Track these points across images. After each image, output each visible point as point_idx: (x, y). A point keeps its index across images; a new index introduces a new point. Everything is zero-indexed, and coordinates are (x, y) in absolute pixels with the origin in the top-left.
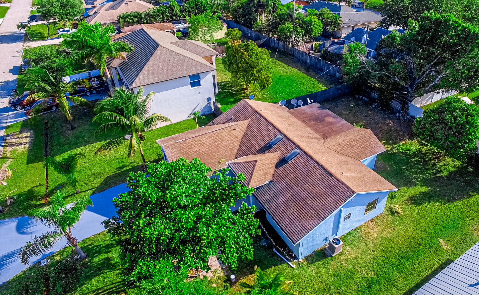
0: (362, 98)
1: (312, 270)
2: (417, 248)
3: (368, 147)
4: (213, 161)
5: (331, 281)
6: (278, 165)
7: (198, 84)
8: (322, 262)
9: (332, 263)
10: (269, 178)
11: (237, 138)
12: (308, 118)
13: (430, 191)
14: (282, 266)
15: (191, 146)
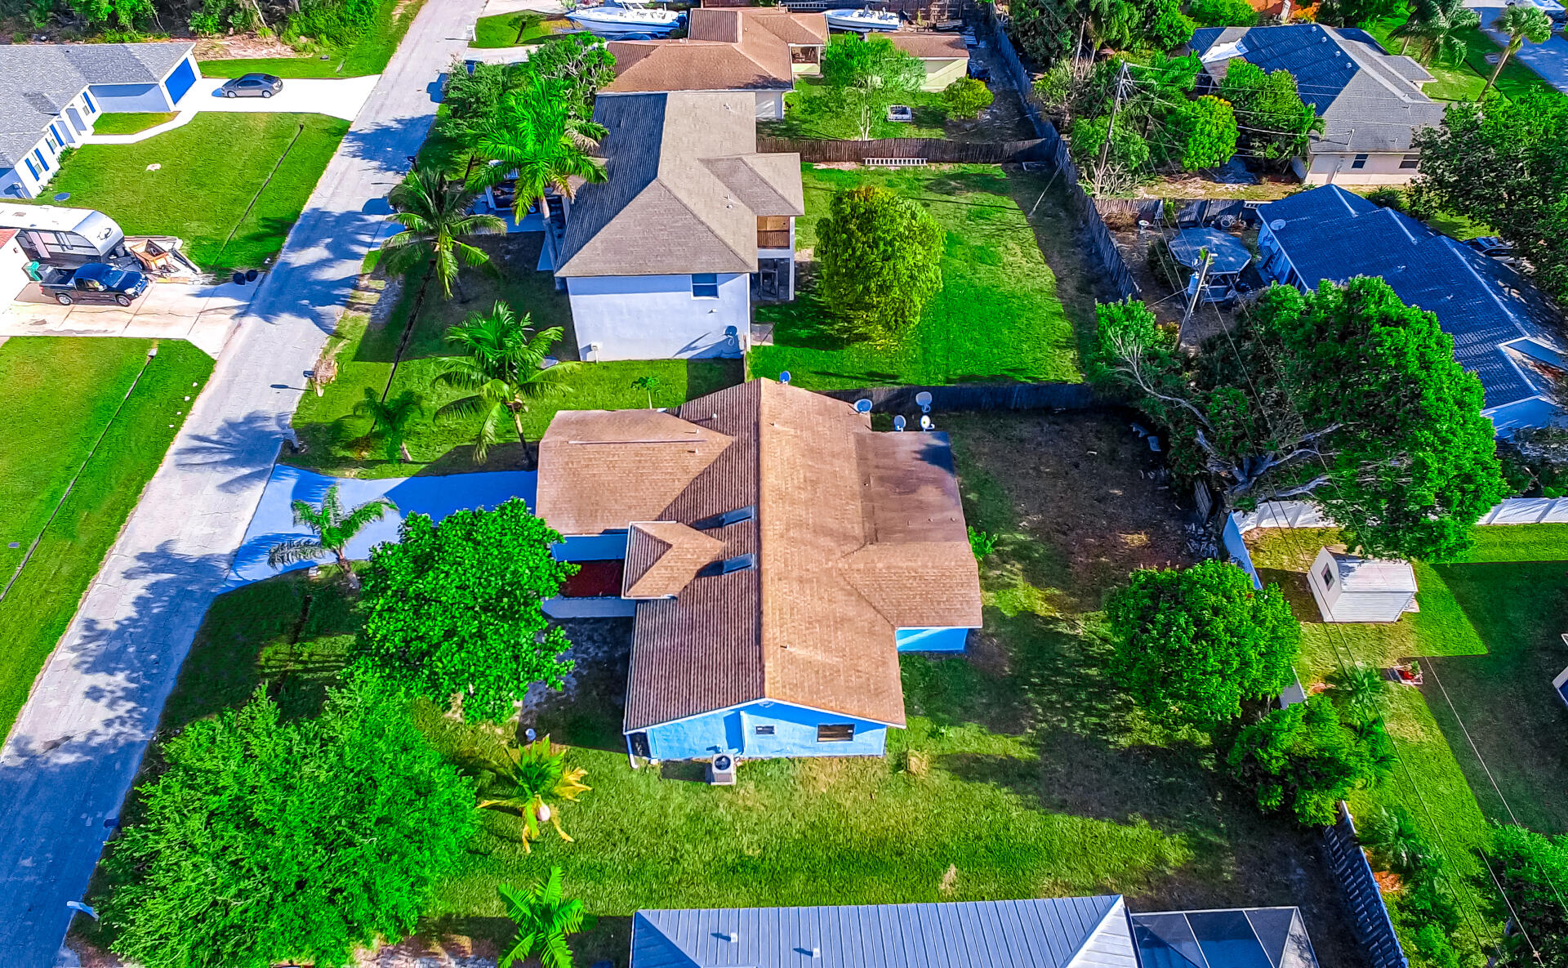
0: (1145, 438)
1: (659, 789)
2: (888, 858)
3: (939, 603)
4: (616, 507)
5: (676, 821)
6: (703, 572)
7: (713, 292)
8: (687, 783)
9: (703, 795)
10: (675, 589)
11: (686, 471)
12: (882, 472)
13: (1030, 764)
14: (617, 757)
15: (590, 459)
